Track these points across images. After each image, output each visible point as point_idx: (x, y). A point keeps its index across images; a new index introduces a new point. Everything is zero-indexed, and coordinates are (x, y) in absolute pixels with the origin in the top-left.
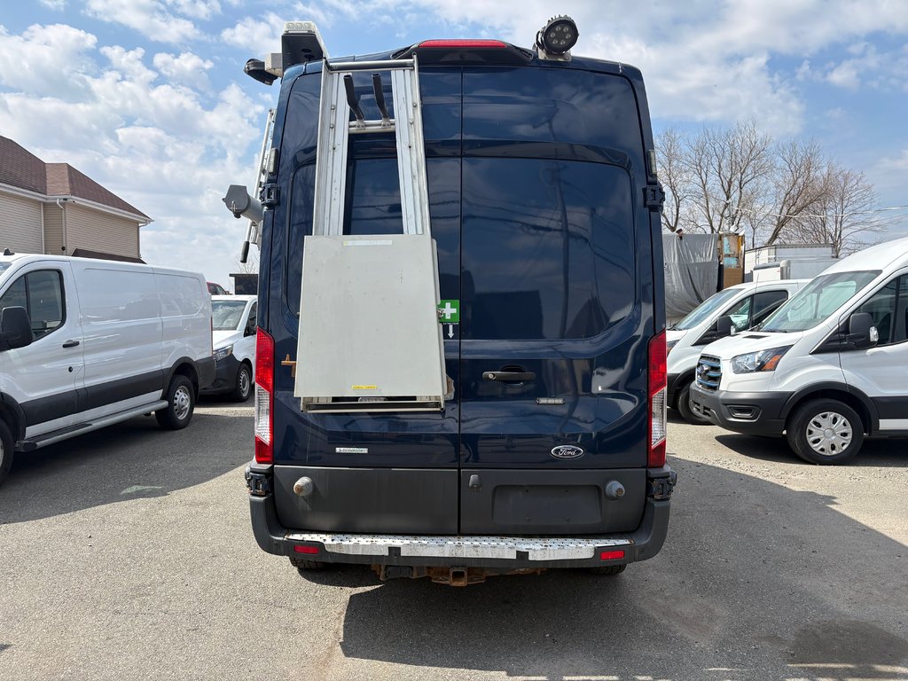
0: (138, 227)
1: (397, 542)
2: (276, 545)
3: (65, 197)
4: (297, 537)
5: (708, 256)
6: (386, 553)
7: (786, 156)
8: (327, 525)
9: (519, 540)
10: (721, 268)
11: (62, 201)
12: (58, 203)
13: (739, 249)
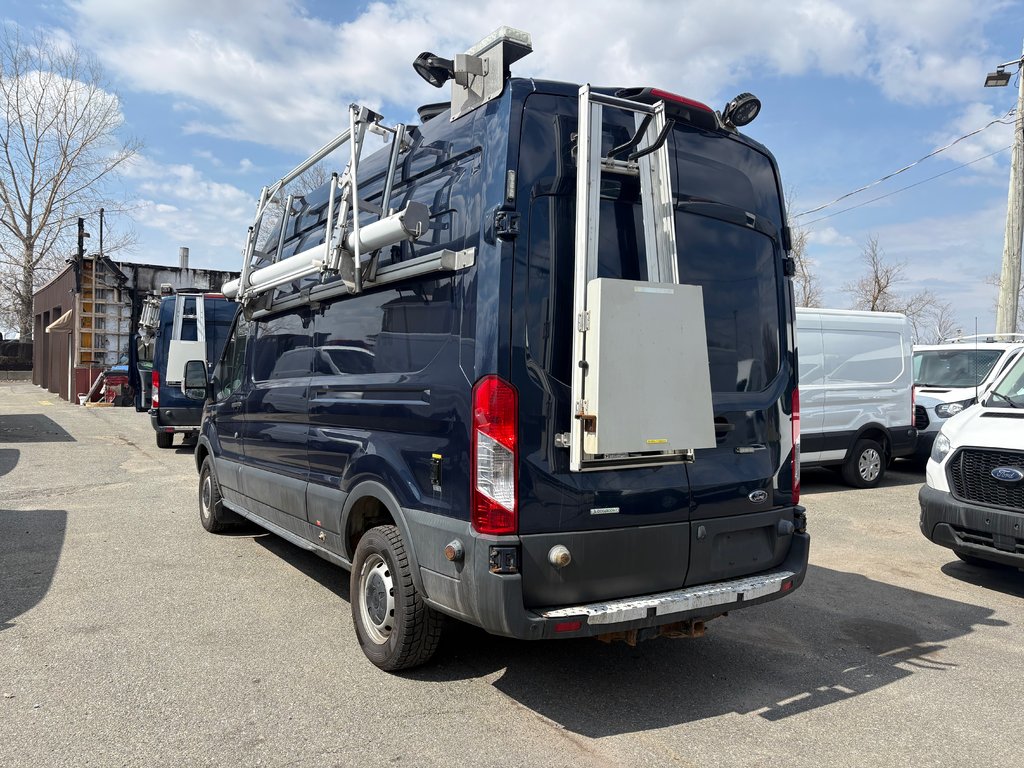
1: (653, 602)
2: (535, 627)
4: (553, 614)
6: (644, 615)
8: (572, 596)
9: (736, 583)
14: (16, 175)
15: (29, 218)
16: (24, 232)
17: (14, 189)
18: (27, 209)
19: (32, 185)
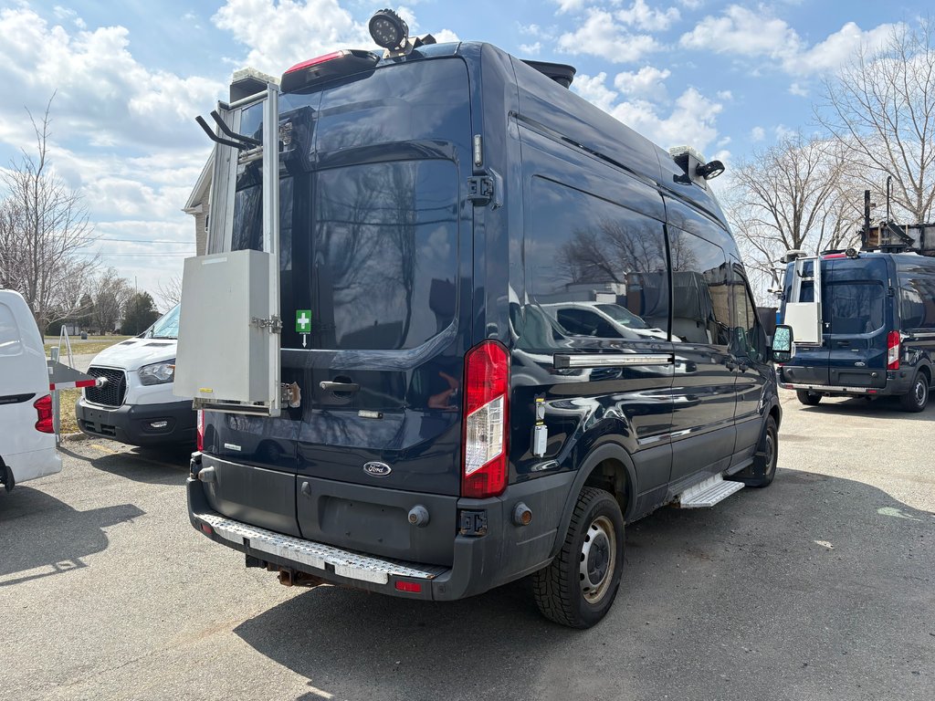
4: (205, 516)
6: (241, 542)
14: (906, 154)
15: (919, 191)
16: (915, 204)
17: (905, 167)
18: (917, 182)
19: (922, 160)
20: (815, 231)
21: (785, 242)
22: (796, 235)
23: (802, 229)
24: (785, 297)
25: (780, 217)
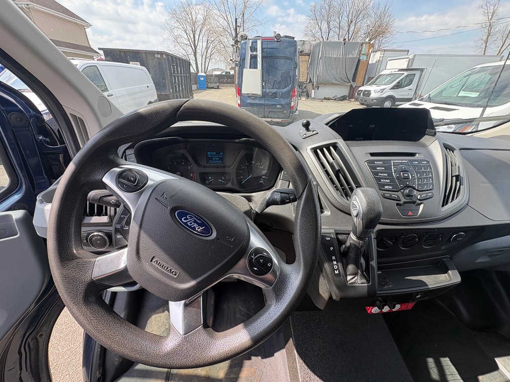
0: (85, 29)
3: (27, 3)
5: (355, 54)
7: (374, 10)
10: (359, 60)
11: (26, 6)
12: (24, 7)
13: (369, 51)
20: (200, 43)
21: (191, 47)
22: (195, 45)
23: (196, 42)
24: (241, 65)
25: (188, 36)
